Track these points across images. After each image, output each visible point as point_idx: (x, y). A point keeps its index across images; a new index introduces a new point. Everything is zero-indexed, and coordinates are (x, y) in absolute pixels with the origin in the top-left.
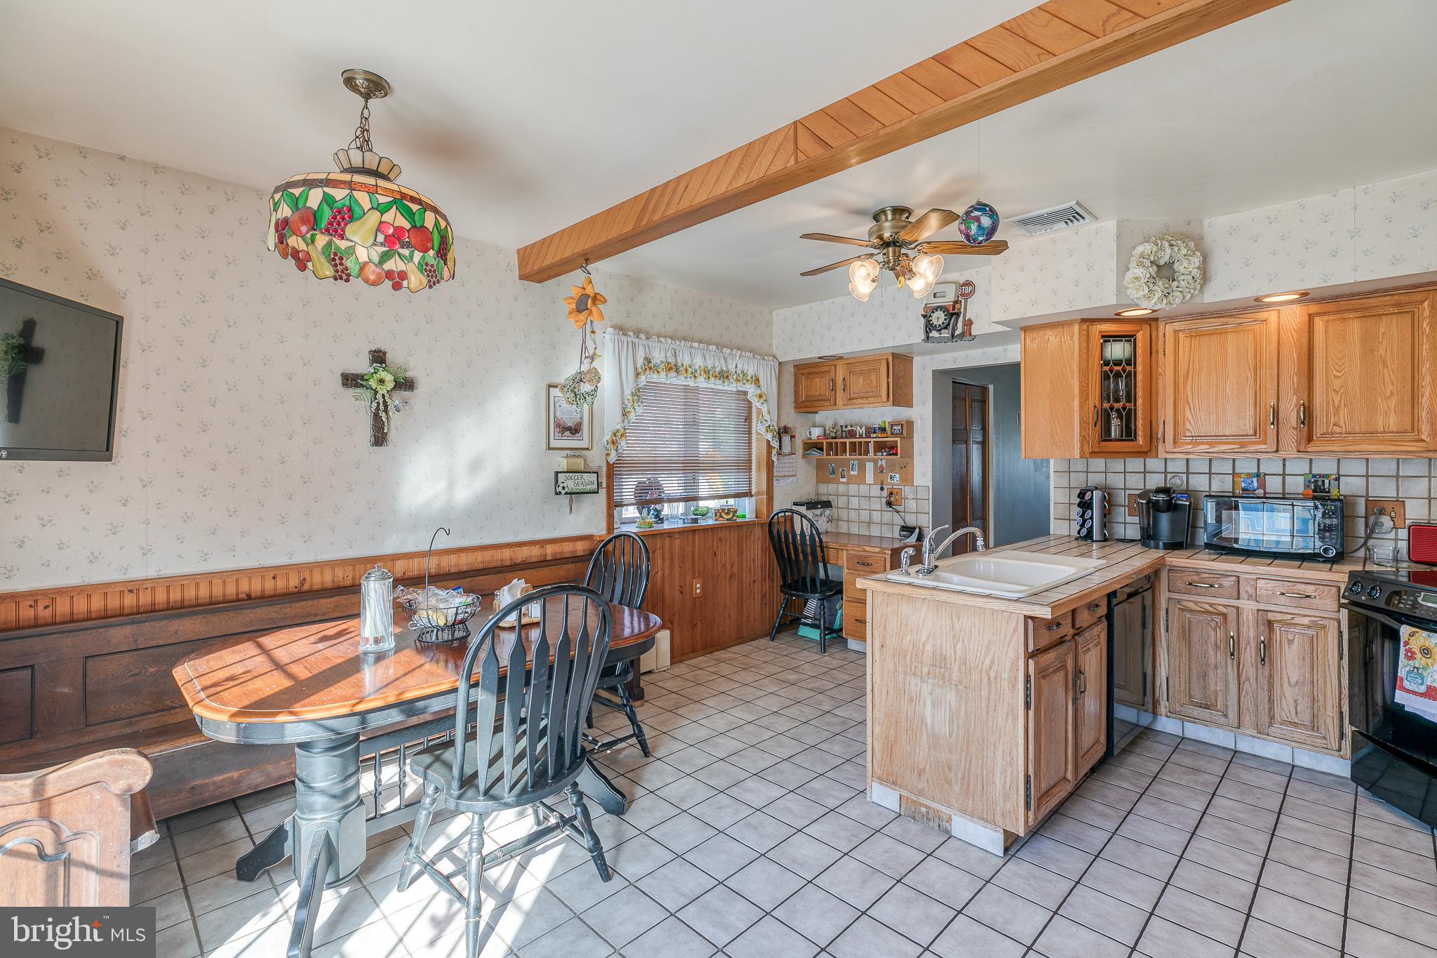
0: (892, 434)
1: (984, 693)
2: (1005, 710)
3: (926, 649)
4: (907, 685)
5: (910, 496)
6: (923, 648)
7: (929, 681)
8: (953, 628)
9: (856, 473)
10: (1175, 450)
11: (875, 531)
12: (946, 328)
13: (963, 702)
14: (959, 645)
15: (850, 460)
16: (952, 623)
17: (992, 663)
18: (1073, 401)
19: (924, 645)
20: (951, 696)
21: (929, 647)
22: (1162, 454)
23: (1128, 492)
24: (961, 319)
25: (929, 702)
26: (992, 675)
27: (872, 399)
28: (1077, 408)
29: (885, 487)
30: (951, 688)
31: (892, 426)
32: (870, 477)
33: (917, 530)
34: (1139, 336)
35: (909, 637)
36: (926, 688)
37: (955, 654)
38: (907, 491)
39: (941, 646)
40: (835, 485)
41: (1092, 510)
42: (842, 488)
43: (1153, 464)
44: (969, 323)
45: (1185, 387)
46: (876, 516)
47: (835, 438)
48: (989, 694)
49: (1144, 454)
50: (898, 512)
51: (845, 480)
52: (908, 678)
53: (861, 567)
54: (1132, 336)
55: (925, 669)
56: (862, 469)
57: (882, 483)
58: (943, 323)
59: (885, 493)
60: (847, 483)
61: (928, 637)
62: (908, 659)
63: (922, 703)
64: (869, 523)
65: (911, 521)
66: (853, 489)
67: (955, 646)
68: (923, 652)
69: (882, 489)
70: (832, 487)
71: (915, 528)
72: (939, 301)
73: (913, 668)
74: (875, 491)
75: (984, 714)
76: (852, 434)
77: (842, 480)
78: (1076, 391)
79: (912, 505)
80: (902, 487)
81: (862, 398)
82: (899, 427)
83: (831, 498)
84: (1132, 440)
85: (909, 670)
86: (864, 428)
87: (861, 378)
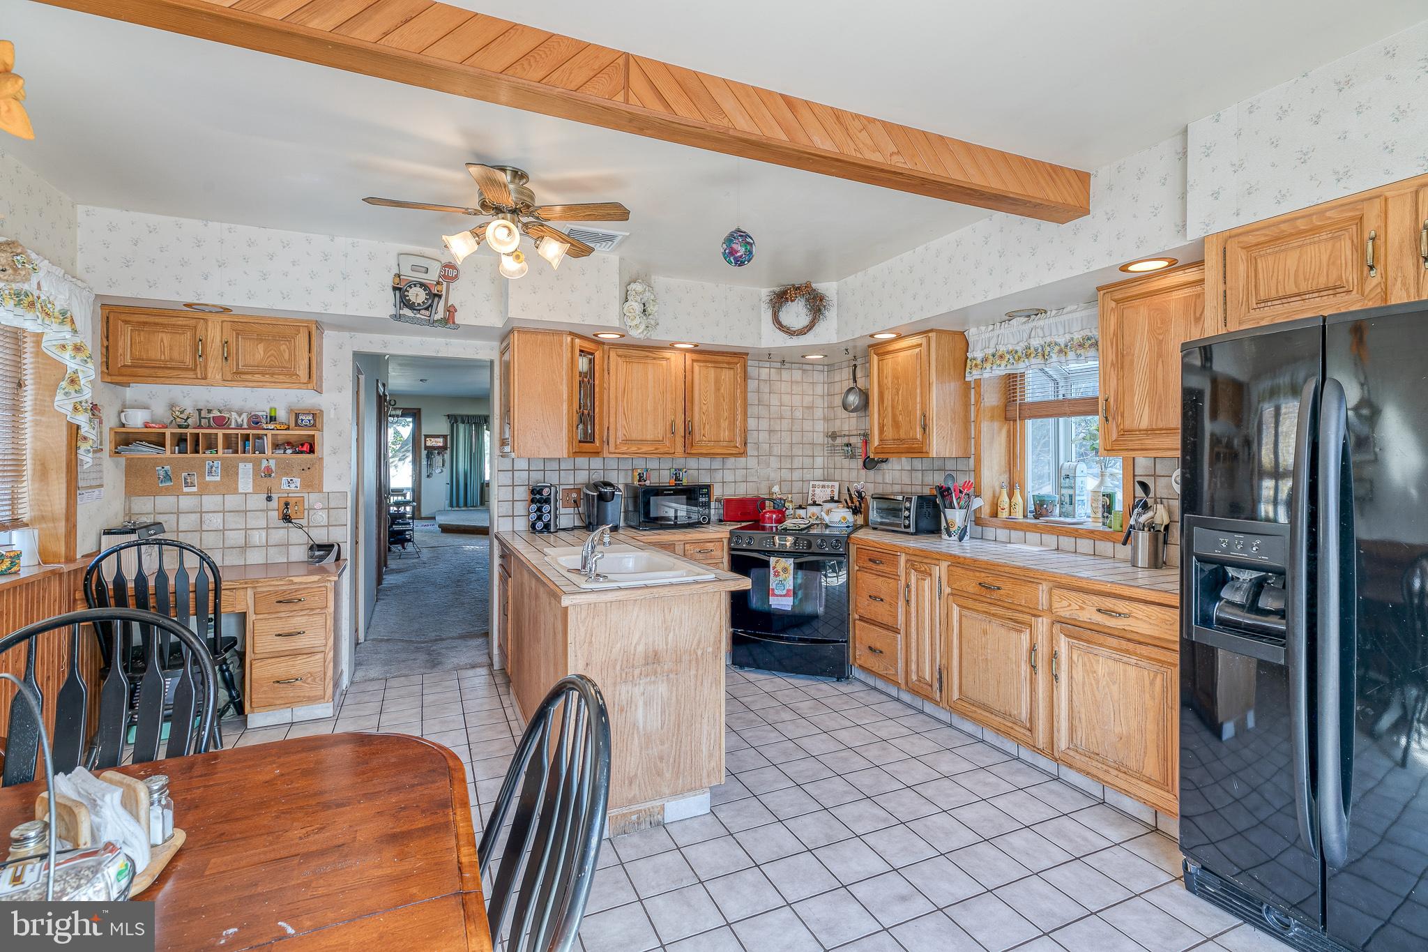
0: (297, 424)
1: (693, 672)
2: (709, 681)
3: (638, 651)
4: (617, 696)
5: (318, 505)
6: (635, 650)
7: (641, 682)
8: (664, 621)
9: (218, 479)
10: (617, 451)
11: (255, 557)
12: (427, 309)
13: (675, 689)
14: (671, 635)
15: (204, 460)
16: (664, 616)
17: (699, 642)
18: (562, 405)
19: (635, 647)
20: (662, 688)
21: (641, 648)
22: (606, 454)
23: (562, 487)
24: (442, 303)
25: (641, 704)
26: (699, 653)
27: (281, 377)
28: (565, 412)
29: (275, 496)
30: (663, 681)
31: (297, 415)
32: (245, 481)
33: (336, 548)
34: (597, 354)
35: (619, 645)
36: (637, 691)
37: (667, 645)
38: (313, 499)
39: (654, 642)
40: (172, 499)
41: (550, 504)
42: (186, 502)
43: (596, 463)
44: (451, 310)
45: (623, 401)
46: (258, 537)
47: (187, 427)
48: (697, 671)
49: (597, 453)
50: (301, 527)
51: (194, 489)
52: (618, 688)
53: (283, 607)
54: (592, 354)
55: (637, 672)
56: (230, 472)
57: (269, 491)
58: (423, 302)
59: (274, 504)
60: (200, 494)
61: (640, 638)
62: (618, 668)
63: (633, 707)
64: (245, 548)
65: (321, 537)
66: (210, 501)
67: (666, 638)
68: (634, 655)
69: (269, 499)
70: (165, 502)
71: (332, 546)
72: (421, 277)
73: (624, 675)
74: (258, 501)
75: (693, 691)
76: (221, 422)
77: (186, 490)
78: (565, 396)
79: (321, 517)
80: (306, 495)
81: (263, 374)
82: (310, 418)
83: (160, 519)
84: (591, 442)
85: (619, 680)
86: (244, 416)
87: (261, 347)
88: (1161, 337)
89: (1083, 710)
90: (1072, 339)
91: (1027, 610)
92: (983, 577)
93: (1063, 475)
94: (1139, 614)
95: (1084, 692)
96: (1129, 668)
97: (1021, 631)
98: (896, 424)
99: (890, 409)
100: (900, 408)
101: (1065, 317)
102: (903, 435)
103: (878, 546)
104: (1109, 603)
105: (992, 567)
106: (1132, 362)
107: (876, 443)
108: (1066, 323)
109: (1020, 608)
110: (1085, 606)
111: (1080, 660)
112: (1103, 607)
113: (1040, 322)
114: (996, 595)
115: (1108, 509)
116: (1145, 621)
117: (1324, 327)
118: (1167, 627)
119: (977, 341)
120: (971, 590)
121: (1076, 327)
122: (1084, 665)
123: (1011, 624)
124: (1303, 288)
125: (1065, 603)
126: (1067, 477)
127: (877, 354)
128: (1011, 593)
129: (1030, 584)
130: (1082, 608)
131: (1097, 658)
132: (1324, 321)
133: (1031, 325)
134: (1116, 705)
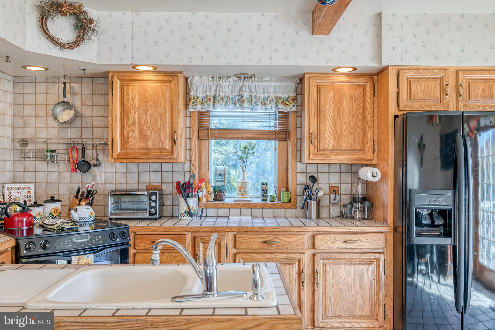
88: (339, 105)
89: (332, 296)
90: (269, 97)
91: (298, 251)
92: (265, 237)
93: (218, 173)
94: (364, 239)
95: (333, 286)
96: (356, 266)
97: (293, 264)
98: (143, 136)
99: (136, 125)
100: (149, 125)
101: (263, 83)
102: (150, 145)
103: (165, 230)
104: (348, 237)
105: (273, 230)
106: (325, 115)
107: (119, 151)
108: (265, 87)
109: (293, 251)
110: (335, 241)
111: (331, 269)
112: (345, 239)
113: (250, 83)
114: (274, 247)
115: (265, 191)
116: (366, 242)
117: (463, 115)
118: (377, 242)
119: (200, 86)
120: (256, 247)
121: (271, 90)
122: (333, 271)
123: (285, 262)
124: (426, 97)
125: (324, 242)
126: (220, 175)
127: (121, 80)
128: (286, 243)
129: (299, 236)
130: (333, 243)
131: (340, 266)
132: (463, 112)
133: (242, 83)
134: (350, 287)
